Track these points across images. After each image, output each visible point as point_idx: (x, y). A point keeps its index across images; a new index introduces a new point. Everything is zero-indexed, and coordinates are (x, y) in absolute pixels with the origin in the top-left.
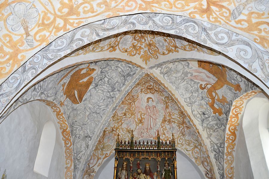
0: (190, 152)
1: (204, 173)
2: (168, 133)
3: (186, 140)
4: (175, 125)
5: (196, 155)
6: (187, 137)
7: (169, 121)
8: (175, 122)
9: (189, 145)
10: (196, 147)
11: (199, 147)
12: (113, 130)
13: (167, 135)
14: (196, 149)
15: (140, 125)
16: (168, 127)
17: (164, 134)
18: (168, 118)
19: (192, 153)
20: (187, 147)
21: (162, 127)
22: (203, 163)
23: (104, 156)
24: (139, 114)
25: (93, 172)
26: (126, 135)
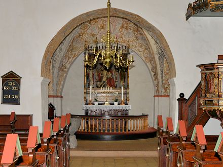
0: (142, 53)
1: (150, 69)
2: (125, 37)
3: (139, 43)
4: (130, 31)
5: (146, 55)
6: (140, 41)
7: (126, 28)
8: (131, 29)
9: (141, 47)
10: (146, 49)
11: (149, 49)
12: (80, 35)
13: (124, 38)
14: (146, 51)
15: (102, 30)
16: (125, 32)
17: (122, 38)
18: (125, 26)
19: (143, 53)
20: (140, 48)
21: (120, 32)
22: (150, 61)
23: (73, 56)
24: (102, 21)
25: (65, 68)
26: (90, 39)
